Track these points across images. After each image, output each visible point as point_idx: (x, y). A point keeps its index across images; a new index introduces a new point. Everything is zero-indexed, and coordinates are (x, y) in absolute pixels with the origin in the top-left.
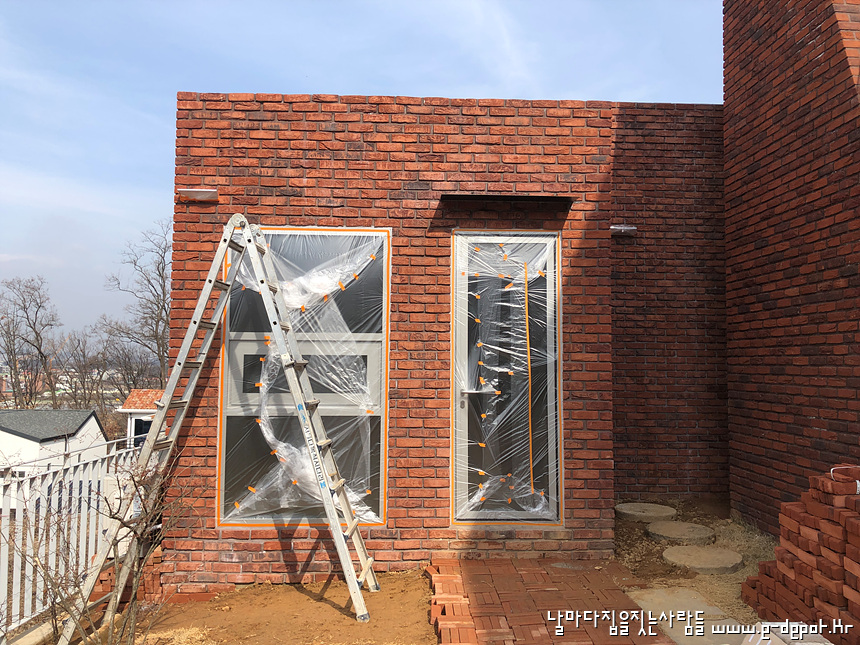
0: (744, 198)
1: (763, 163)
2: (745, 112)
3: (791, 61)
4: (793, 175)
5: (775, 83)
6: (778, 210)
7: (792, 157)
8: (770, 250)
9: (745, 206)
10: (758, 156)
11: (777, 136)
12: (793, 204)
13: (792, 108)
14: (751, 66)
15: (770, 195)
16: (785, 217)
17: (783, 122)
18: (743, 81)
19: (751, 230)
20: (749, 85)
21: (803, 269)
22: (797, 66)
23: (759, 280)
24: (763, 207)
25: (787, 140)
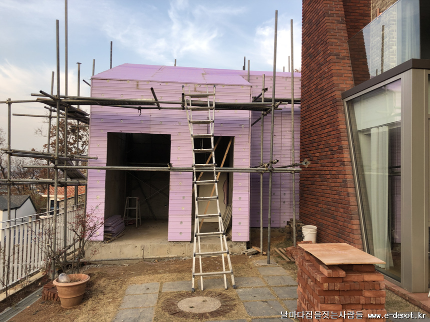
0: (306, 117)
1: (311, 105)
2: (307, 85)
3: (319, 69)
4: (319, 112)
5: (315, 76)
6: (314, 124)
7: (318, 105)
8: (312, 138)
9: (306, 121)
10: (310, 102)
11: (315, 96)
12: (318, 122)
13: (319, 87)
14: (309, 68)
15: (312, 118)
16: (316, 127)
17: (317, 91)
18: (307, 73)
19: (307, 130)
20: (308, 75)
21: (320, 147)
22: (321, 72)
23: (309, 149)
24: (311, 122)
25: (317, 98)
